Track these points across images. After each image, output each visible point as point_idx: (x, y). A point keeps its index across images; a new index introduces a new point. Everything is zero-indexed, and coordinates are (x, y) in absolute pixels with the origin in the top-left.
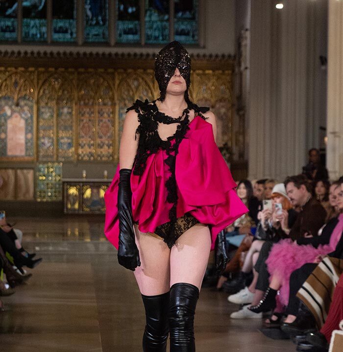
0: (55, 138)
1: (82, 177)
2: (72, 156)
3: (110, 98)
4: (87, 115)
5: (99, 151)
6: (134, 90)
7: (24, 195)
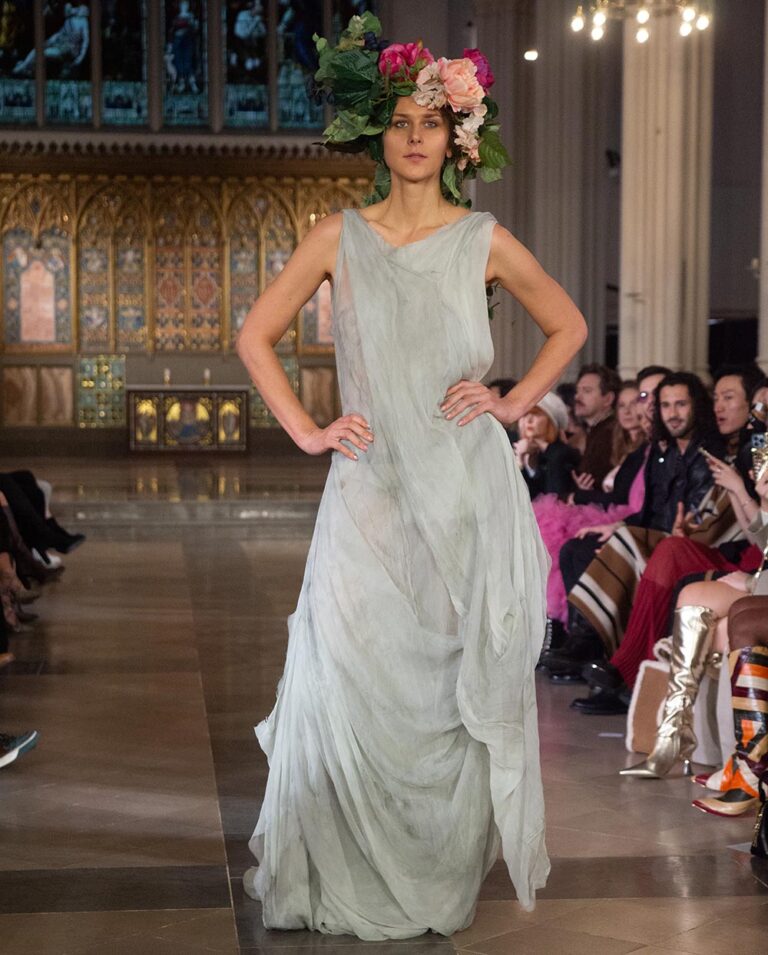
0: (111, 309)
1: (163, 382)
2: (143, 342)
3: (214, 233)
4: (170, 265)
5: (195, 332)
6: (259, 216)
7: (55, 416)
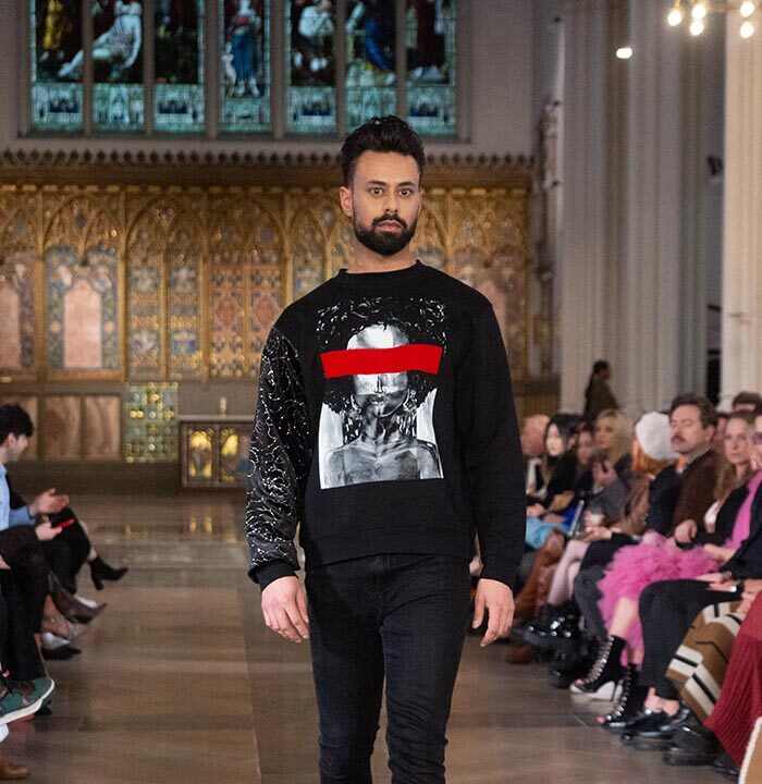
0: (162, 332)
1: (218, 412)
2: (198, 369)
3: (275, 249)
4: (227, 284)
6: (325, 231)
7: (101, 450)
